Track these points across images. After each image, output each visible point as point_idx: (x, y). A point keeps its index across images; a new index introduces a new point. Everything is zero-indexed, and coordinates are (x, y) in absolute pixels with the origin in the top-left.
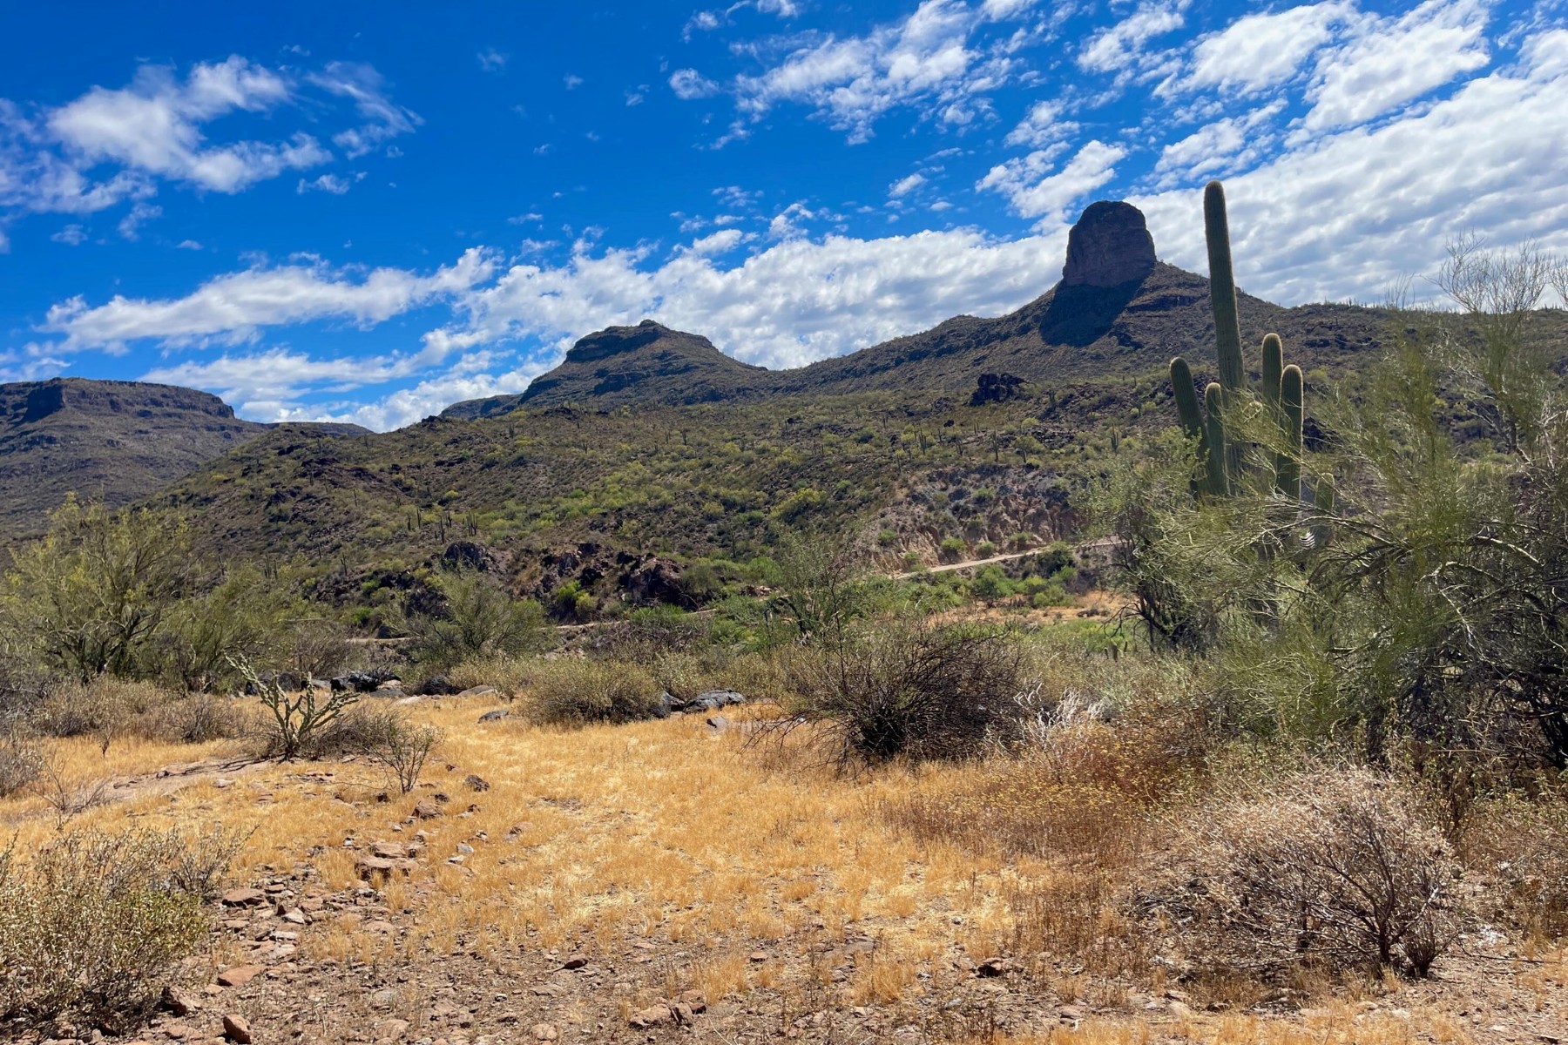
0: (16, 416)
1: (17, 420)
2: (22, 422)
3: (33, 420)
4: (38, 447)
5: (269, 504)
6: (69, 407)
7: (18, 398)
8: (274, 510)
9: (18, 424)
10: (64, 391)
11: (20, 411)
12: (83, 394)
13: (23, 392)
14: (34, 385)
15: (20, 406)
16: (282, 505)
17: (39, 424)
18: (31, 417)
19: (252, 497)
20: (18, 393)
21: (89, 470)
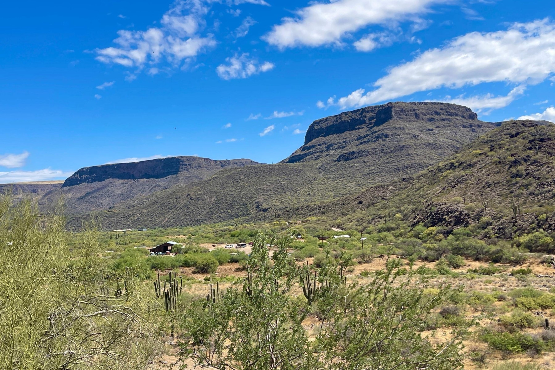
0: (371, 124)
1: (371, 126)
2: (373, 126)
3: (379, 126)
4: (380, 140)
5: (511, 167)
6: (395, 118)
7: (371, 114)
8: (514, 170)
9: (371, 128)
10: (393, 109)
11: (373, 121)
12: (402, 111)
13: (374, 111)
14: (379, 107)
15: (373, 118)
16: (519, 168)
17: (381, 127)
18: (377, 124)
19: (500, 162)
20: (372, 111)
21: (404, 151)
